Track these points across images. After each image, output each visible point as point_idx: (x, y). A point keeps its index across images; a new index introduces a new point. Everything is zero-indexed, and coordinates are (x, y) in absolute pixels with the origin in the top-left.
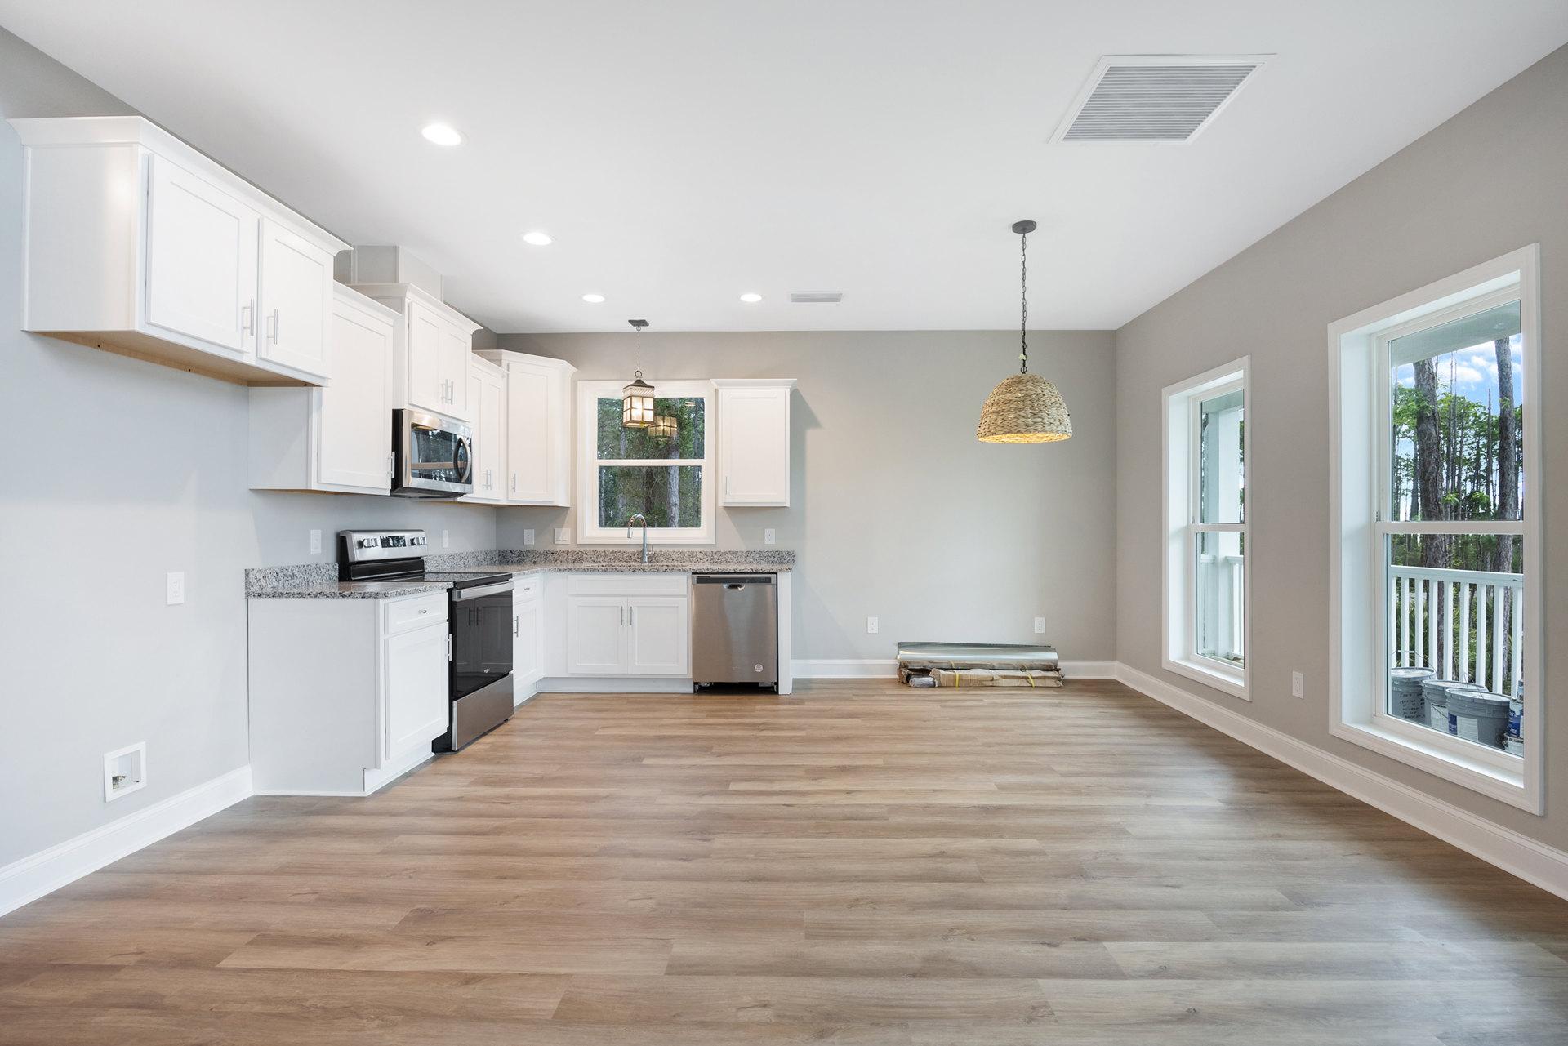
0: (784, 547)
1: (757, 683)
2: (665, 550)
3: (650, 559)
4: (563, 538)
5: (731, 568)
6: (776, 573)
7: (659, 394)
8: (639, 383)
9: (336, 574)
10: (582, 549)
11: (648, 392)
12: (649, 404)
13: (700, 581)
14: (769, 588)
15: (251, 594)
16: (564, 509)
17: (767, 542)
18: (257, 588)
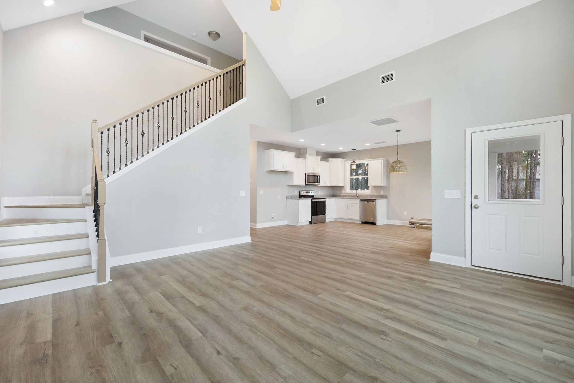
0: (385, 194)
1: (374, 222)
2: (361, 195)
3: (358, 197)
4: (343, 192)
5: (367, 198)
6: (376, 200)
7: (357, 163)
8: (354, 162)
9: (299, 197)
10: (346, 195)
11: (355, 163)
12: (355, 166)
13: (361, 201)
14: (375, 202)
15: (287, 199)
16: (343, 187)
17: (381, 193)
18: (289, 198)
